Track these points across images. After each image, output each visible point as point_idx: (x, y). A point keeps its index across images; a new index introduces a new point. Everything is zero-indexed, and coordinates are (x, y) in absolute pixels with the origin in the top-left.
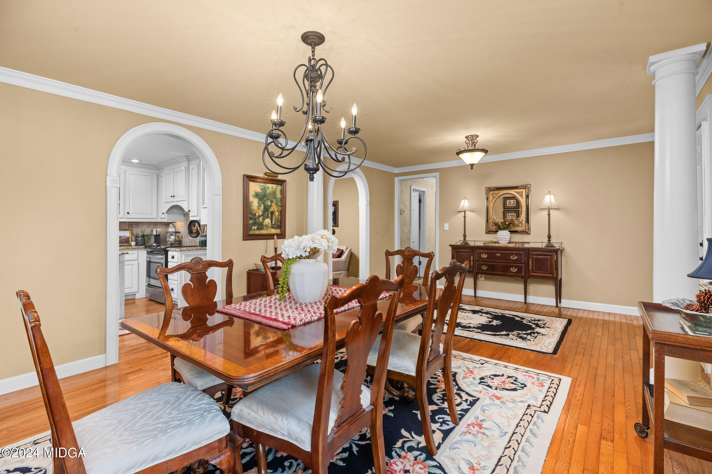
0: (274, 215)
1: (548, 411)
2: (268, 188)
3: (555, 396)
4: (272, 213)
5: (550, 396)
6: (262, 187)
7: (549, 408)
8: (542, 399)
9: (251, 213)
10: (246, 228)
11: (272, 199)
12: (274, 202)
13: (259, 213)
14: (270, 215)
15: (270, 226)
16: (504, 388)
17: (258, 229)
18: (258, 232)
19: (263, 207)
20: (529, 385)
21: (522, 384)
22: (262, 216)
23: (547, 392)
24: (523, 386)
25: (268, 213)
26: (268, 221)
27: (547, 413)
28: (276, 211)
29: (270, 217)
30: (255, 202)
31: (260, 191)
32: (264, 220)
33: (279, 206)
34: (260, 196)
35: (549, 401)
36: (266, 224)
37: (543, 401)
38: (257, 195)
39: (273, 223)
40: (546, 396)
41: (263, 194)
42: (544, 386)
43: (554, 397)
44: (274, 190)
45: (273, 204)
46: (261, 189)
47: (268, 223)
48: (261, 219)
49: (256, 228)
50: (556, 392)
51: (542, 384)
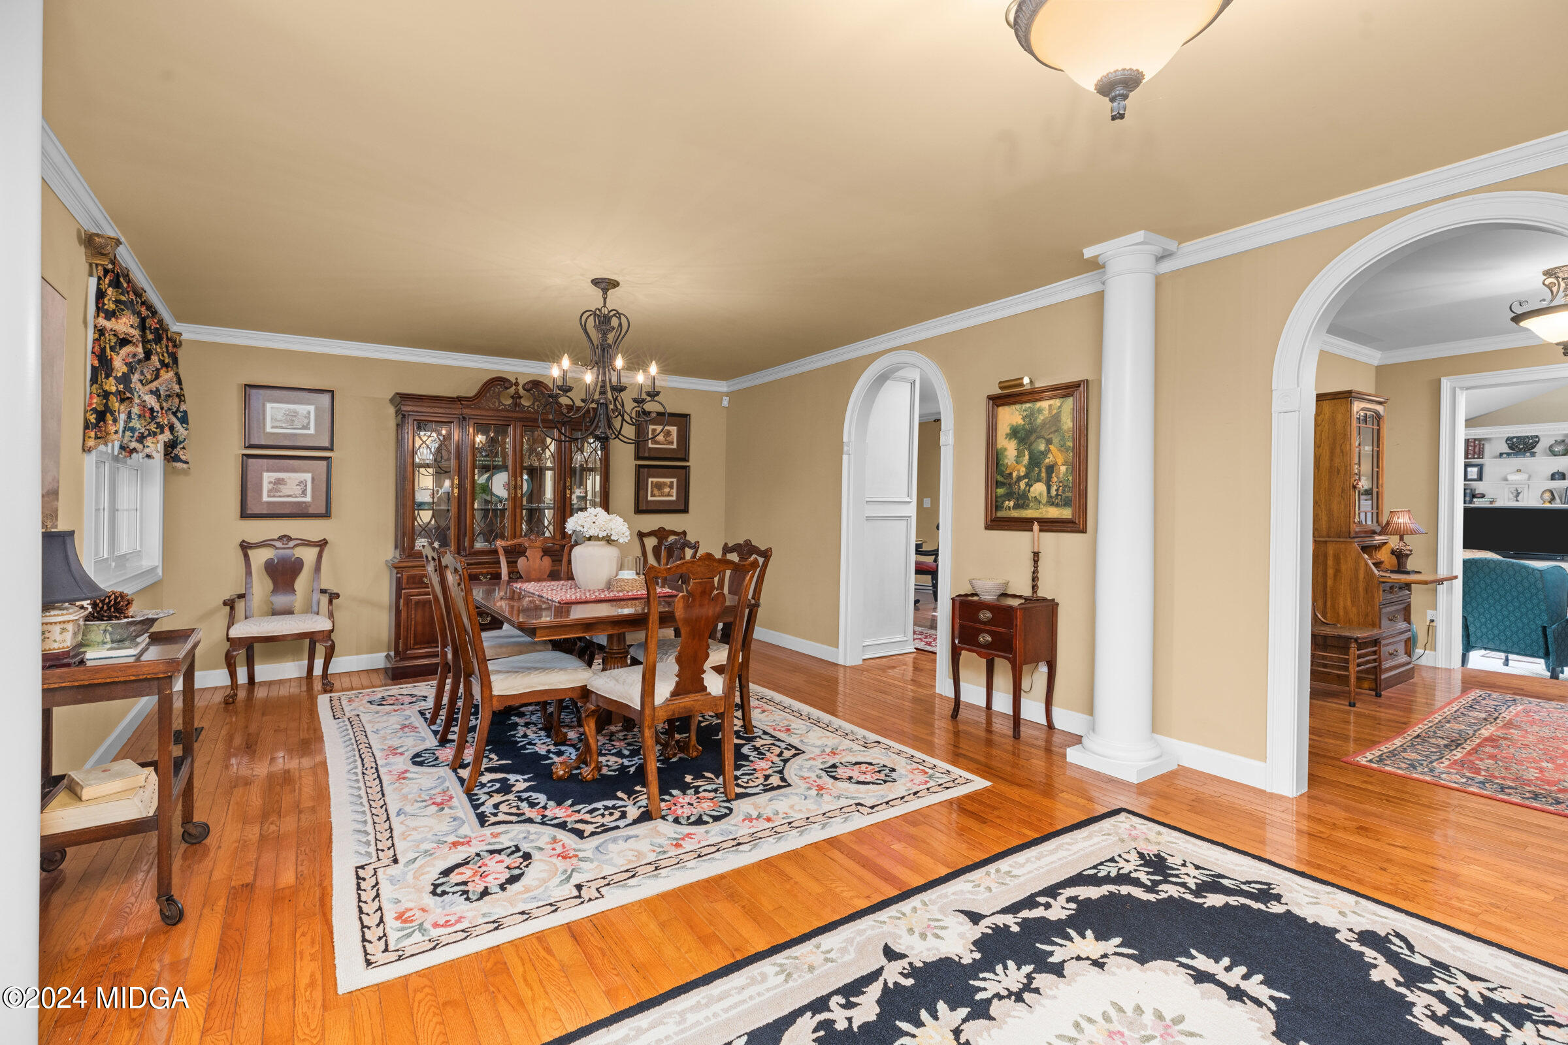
0: (1054, 475)
1: (357, 872)
2: (1040, 411)
3: (360, 908)
4: (1051, 469)
5: (369, 901)
6: (1025, 413)
7: (358, 878)
8: (381, 886)
9: (1002, 473)
10: (993, 504)
11: (1051, 436)
12: (1056, 440)
13: (1019, 471)
14: (1043, 475)
15: (1044, 499)
16: (467, 863)
17: (1016, 507)
18: (1015, 514)
19: (1027, 457)
20: (430, 901)
21: (444, 893)
22: (1026, 476)
23: (380, 908)
24: (439, 891)
25: (1040, 470)
26: (1039, 489)
27: (357, 868)
28: (1059, 463)
29: (1044, 480)
30: (1010, 449)
31: (1021, 422)
32: (1031, 486)
33: (1067, 450)
34: (1022, 434)
35: (365, 890)
36: (1033, 495)
37: (377, 883)
38: (1015, 433)
39: (1053, 493)
40: (378, 895)
41: (1027, 427)
42: (397, 918)
43: (361, 904)
44: (1054, 412)
45: (1052, 447)
46: (1024, 419)
47: (1040, 494)
48: (1023, 484)
49: (1012, 504)
50: (360, 919)
51: (405, 921)
